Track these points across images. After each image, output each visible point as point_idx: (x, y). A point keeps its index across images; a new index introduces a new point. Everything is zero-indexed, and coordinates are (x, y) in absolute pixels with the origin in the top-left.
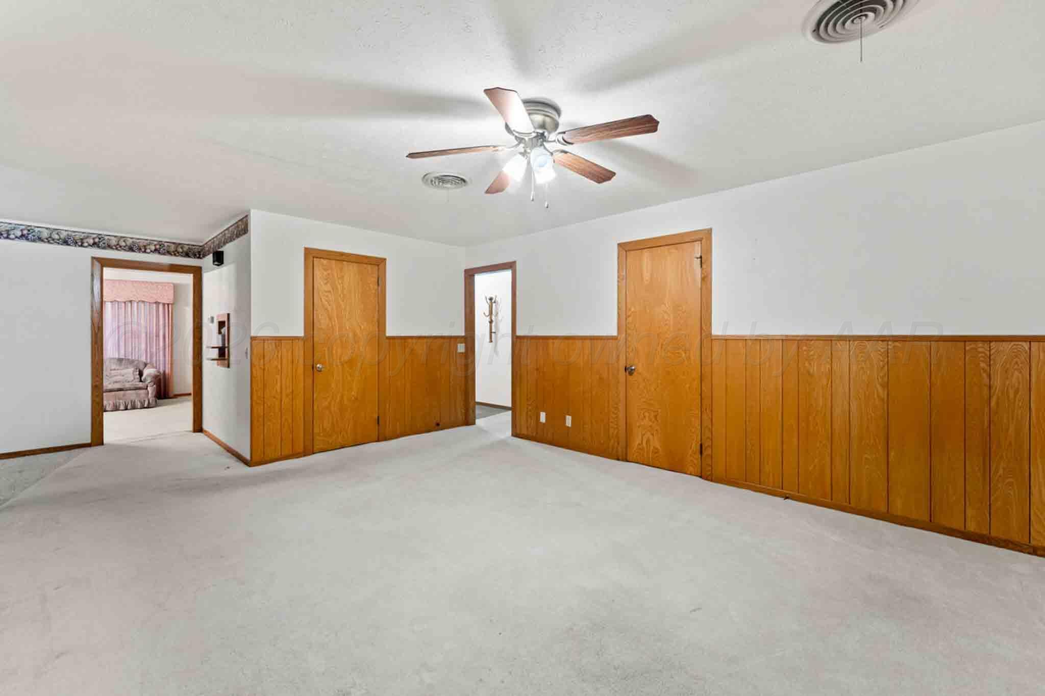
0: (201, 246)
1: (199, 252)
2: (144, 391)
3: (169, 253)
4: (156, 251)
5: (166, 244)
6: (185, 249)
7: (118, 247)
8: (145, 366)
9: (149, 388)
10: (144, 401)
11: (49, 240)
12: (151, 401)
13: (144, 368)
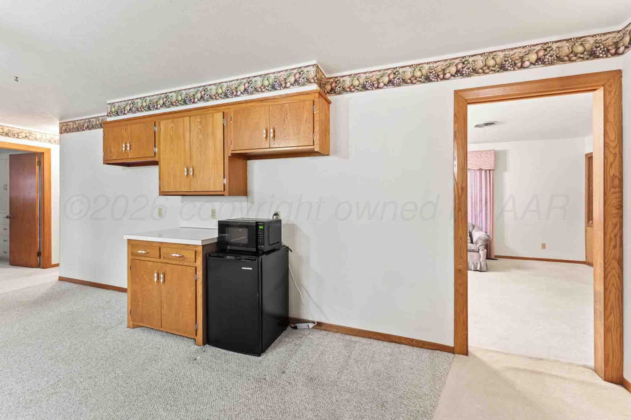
0: (619, 32)
1: (616, 45)
2: (475, 254)
3: (560, 59)
4: (540, 61)
5: (554, 46)
6: (588, 46)
7: (486, 70)
8: (474, 228)
9: (480, 252)
10: (477, 264)
11: (413, 80)
12: (482, 265)
13: (473, 230)
